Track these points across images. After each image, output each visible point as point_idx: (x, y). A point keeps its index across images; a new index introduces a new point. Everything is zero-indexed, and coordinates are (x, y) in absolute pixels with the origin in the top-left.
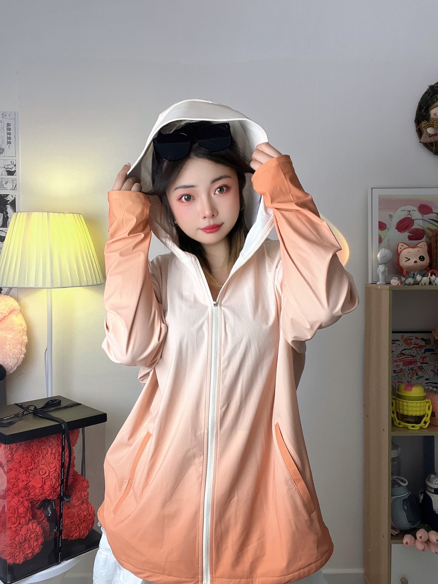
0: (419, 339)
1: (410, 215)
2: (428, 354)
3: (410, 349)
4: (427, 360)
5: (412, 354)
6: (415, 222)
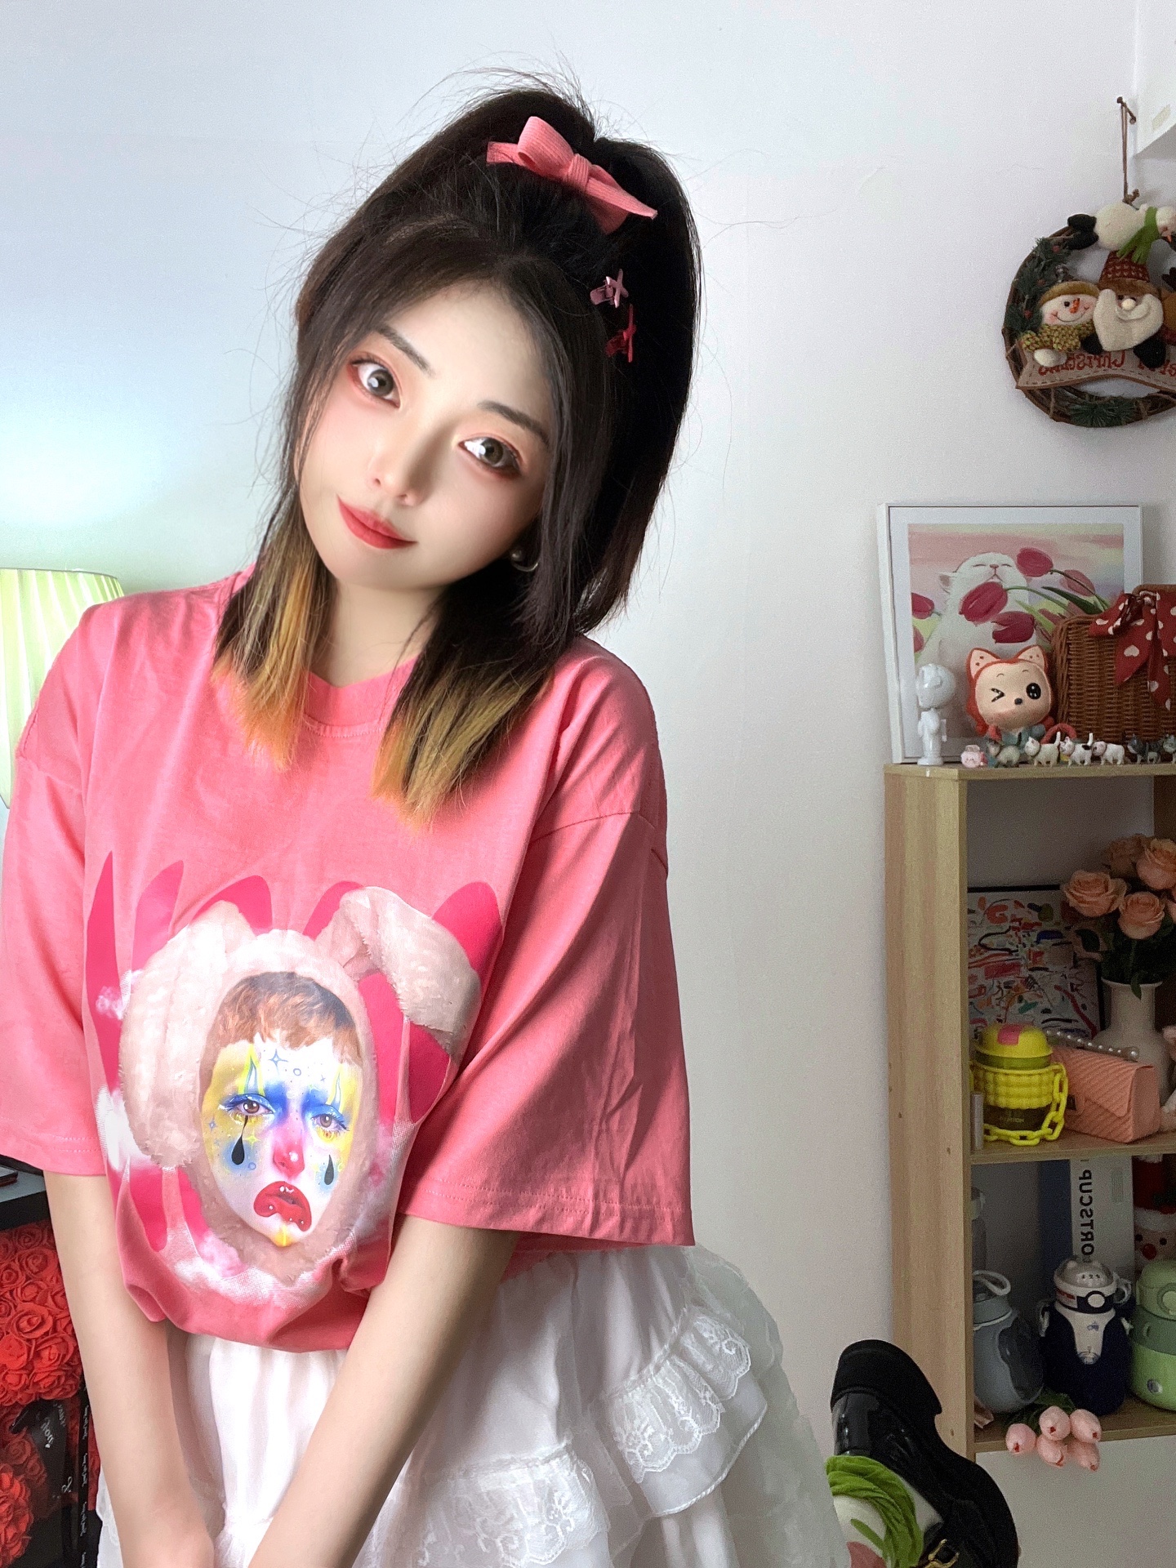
0: (1023, 906)
1: (999, 578)
2: (1046, 943)
3: (1002, 933)
4: (1045, 960)
5: (1008, 946)
6: (1008, 594)
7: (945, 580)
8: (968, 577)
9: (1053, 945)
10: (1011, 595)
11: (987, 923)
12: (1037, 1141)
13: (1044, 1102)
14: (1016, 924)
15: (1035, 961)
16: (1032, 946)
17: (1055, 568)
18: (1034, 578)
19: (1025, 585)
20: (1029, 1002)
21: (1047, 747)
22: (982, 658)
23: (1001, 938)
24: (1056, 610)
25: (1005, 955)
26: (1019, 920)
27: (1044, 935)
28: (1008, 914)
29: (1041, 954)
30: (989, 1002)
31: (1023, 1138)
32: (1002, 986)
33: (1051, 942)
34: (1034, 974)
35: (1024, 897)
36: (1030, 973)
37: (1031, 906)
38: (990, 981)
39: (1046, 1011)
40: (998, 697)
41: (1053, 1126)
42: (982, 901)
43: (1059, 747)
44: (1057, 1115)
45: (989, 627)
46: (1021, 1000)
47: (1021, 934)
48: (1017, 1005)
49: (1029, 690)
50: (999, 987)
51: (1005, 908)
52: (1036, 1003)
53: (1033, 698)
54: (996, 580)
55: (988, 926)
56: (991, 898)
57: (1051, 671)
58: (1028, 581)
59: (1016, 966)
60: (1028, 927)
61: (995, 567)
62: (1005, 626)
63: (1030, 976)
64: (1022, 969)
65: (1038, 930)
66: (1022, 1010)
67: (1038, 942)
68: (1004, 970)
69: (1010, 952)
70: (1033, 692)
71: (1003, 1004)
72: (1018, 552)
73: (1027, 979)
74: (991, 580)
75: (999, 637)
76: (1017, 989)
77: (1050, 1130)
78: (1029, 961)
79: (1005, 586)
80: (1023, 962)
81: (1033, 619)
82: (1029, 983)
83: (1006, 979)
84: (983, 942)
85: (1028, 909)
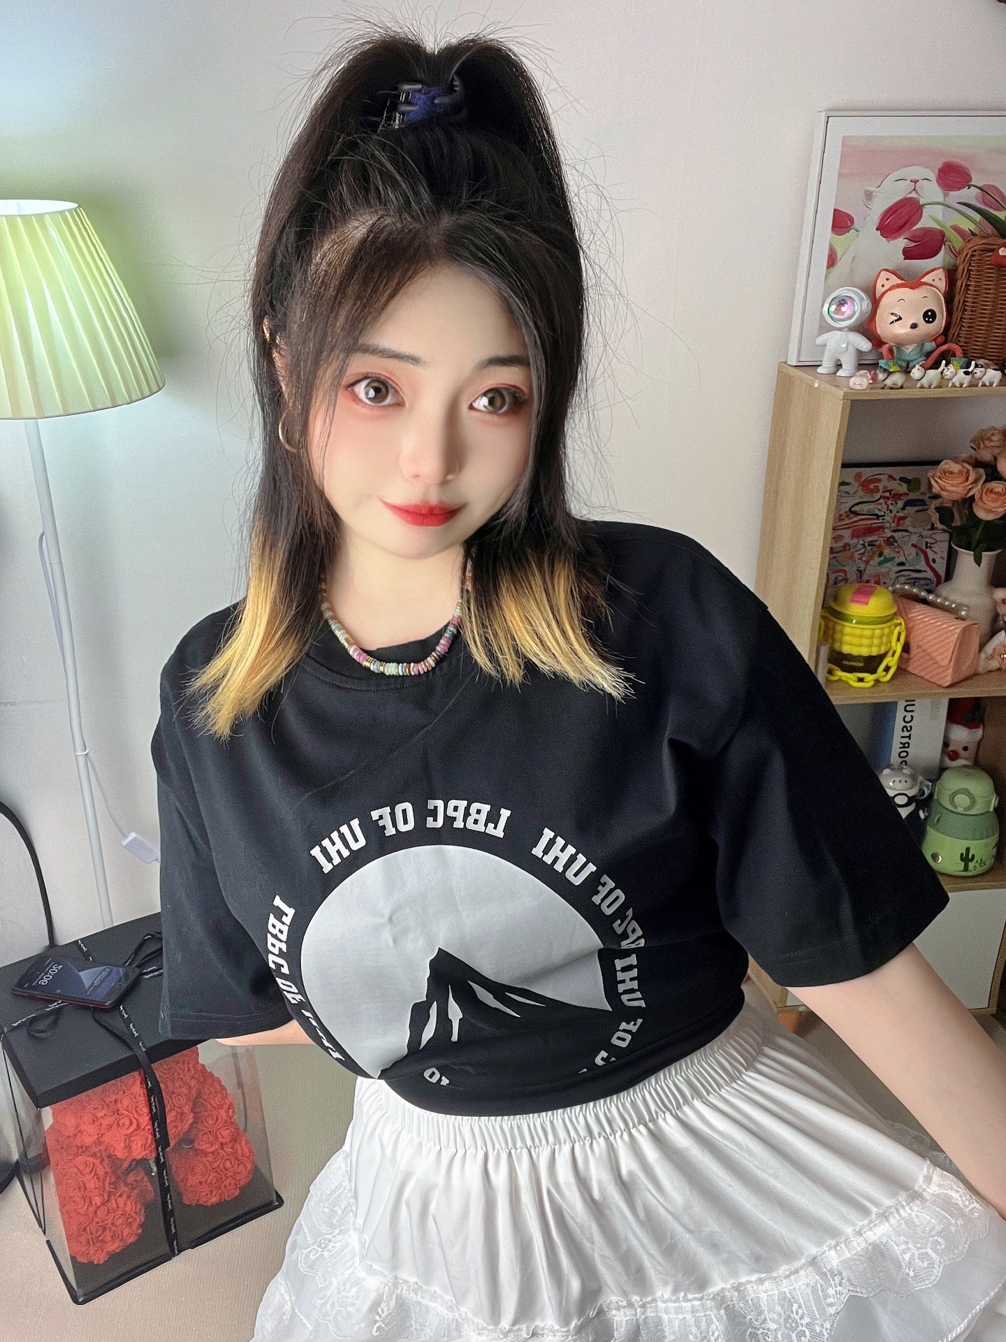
0: (895, 480)
1: (917, 192)
2: (911, 510)
3: (873, 502)
4: (907, 523)
5: (877, 512)
6: (924, 210)
7: (869, 196)
8: (889, 193)
9: (917, 511)
10: (926, 211)
11: (861, 493)
12: (872, 683)
13: (883, 651)
14: (887, 494)
15: (898, 524)
16: (898, 512)
17: (972, 183)
18: (951, 193)
19: (941, 199)
20: (888, 556)
21: (931, 373)
22: (887, 279)
23: (872, 506)
24: (966, 226)
25: (874, 519)
26: (890, 491)
27: (910, 503)
28: (881, 485)
29: (904, 518)
30: (852, 557)
31: (861, 680)
32: (866, 545)
33: (917, 508)
34: (895, 534)
35: (898, 472)
36: (893, 533)
37: (902, 479)
38: (855, 540)
39: (902, 564)
40: (896, 321)
41: (887, 669)
42: (858, 476)
43: (942, 373)
44: (891, 661)
45: (901, 243)
46: (881, 555)
47: (889, 502)
48: (878, 560)
49: (925, 315)
50: (864, 545)
51: (879, 481)
52: (894, 558)
53: (928, 322)
54: (914, 195)
55: (861, 495)
56: (867, 473)
57: (949, 298)
58: (945, 195)
59: (881, 528)
60: (897, 497)
61: (916, 182)
62: (915, 242)
63: (892, 537)
64: (886, 531)
65: (906, 498)
66: (880, 564)
67: (903, 509)
68: (870, 531)
69: (878, 516)
70: (929, 317)
71: (864, 559)
72: (939, 165)
73: (889, 539)
74: (907, 196)
75: (908, 254)
76: (879, 546)
77: (884, 673)
78: (893, 525)
79: (922, 202)
80: (887, 525)
81: (943, 234)
82: (890, 542)
83: (870, 539)
84: (852, 509)
85: (899, 482)
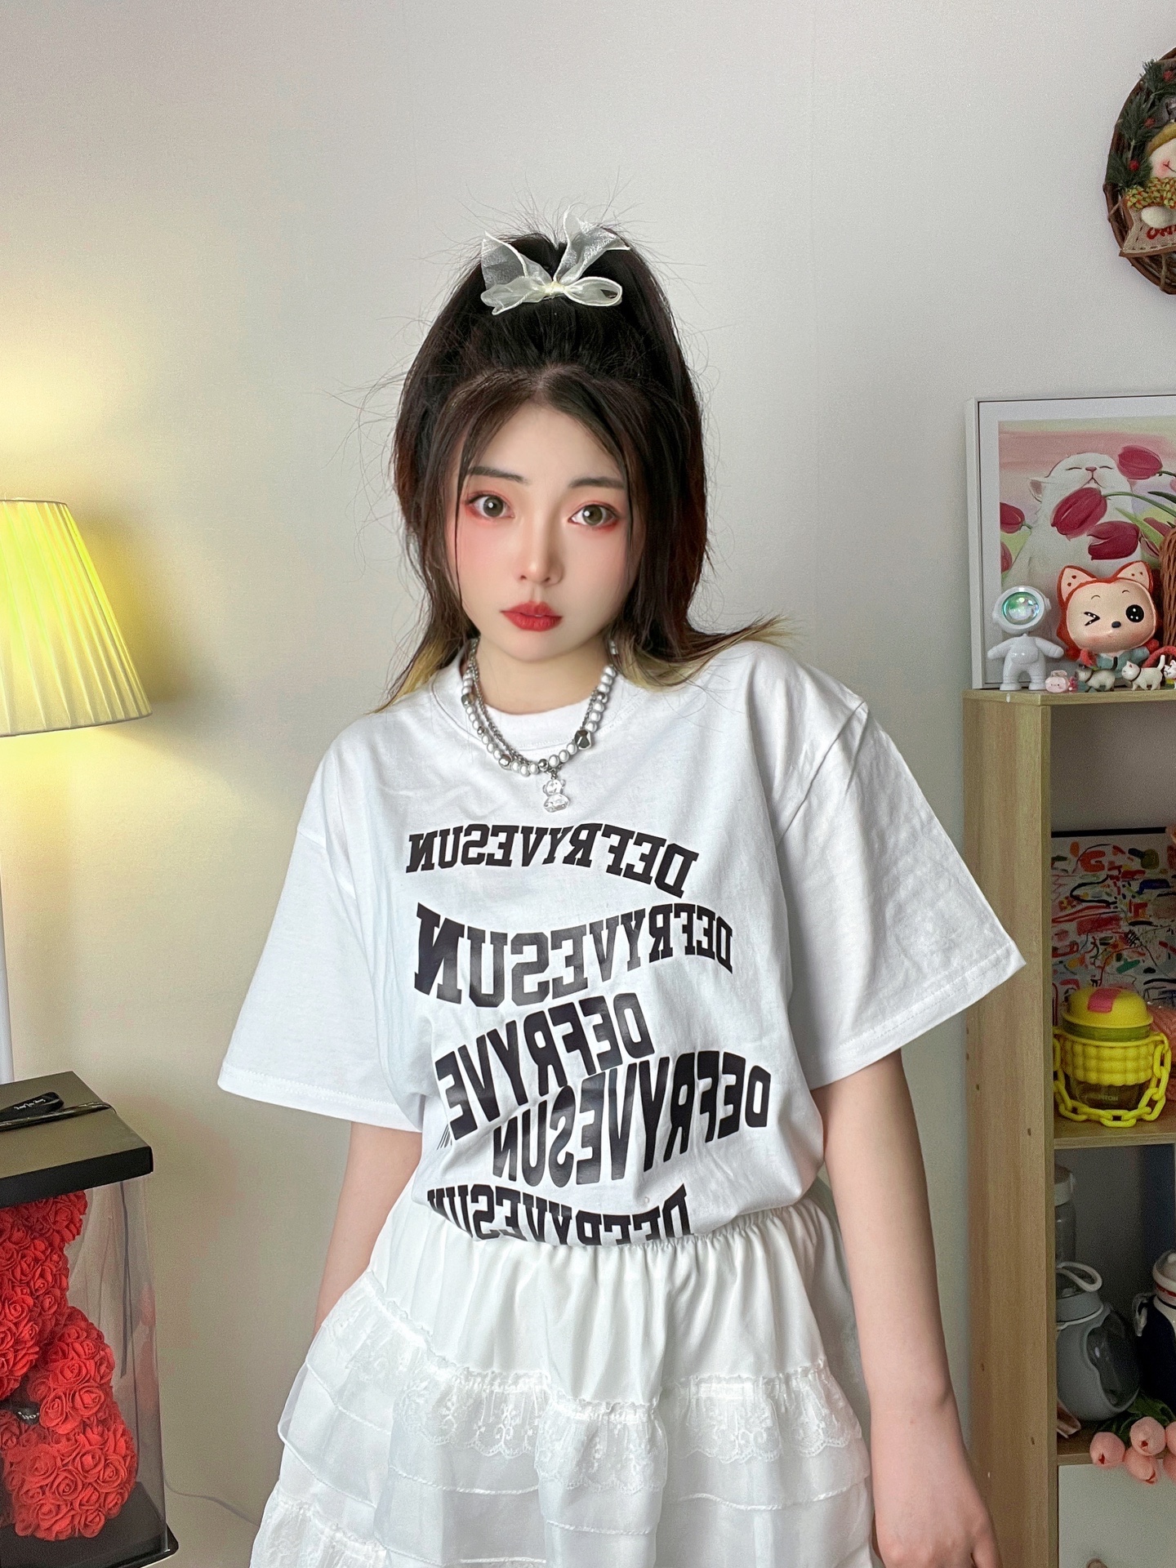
0: (1123, 852)
2: (1150, 894)
3: (1098, 883)
4: (1148, 913)
5: (1105, 898)
6: (1108, 501)
9: (1159, 895)
10: (1111, 503)
11: (1081, 871)
12: (1133, 1122)
13: (1142, 1078)
14: (1115, 873)
15: (1137, 914)
16: (1134, 897)
17: (1163, 469)
18: (1139, 482)
20: (1129, 960)
21: (1149, 672)
22: (1074, 577)
23: (1098, 889)
24: (1164, 518)
25: (1103, 907)
26: (1119, 868)
27: (1147, 884)
28: (1105, 861)
29: (1144, 905)
30: (1082, 961)
31: (1117, 1118)
32: (1098, 942)
33: (1158, 892)
34: (1136, 929)
35: (1125, 842)
36: (1132, 928)
37: (1132, 852)
38: (1084, 937)
39: (1149, 970)
40: (1093, 621)
41: (1152, 1104)
42: (1075, 848)
43: (1163, 671)
44: (1158, 1093)
46: (1119, 958)
47: (1120, 884)
48: (1117, 965)
49: (1129, 612)
50: (1094, 944)
51: (1102, 854)
52: (1137, 962)
53: (1134, 620)
54: (1092, 485)
55: (1082, 876)
56: (1086, 843)
59: (1114, 920)
60: (1129, 875)
64: (1122, 923)
65: (1141, 878)
66: (1120, 970)
67: (1140, 892)
68: (1100, 924)
69: (1108, 904)
70: (1135, 614)
71: (1098, 963)
72: (1120, 451)
73: (1126, 935)
76: (1115, 946)
77: (1149, 1109)
78: (1129, 915)
80: (1122, 915)
82: (1129, 939)
83: (1103, 935)
84: (1075, 893)
85: (1128, 855)
